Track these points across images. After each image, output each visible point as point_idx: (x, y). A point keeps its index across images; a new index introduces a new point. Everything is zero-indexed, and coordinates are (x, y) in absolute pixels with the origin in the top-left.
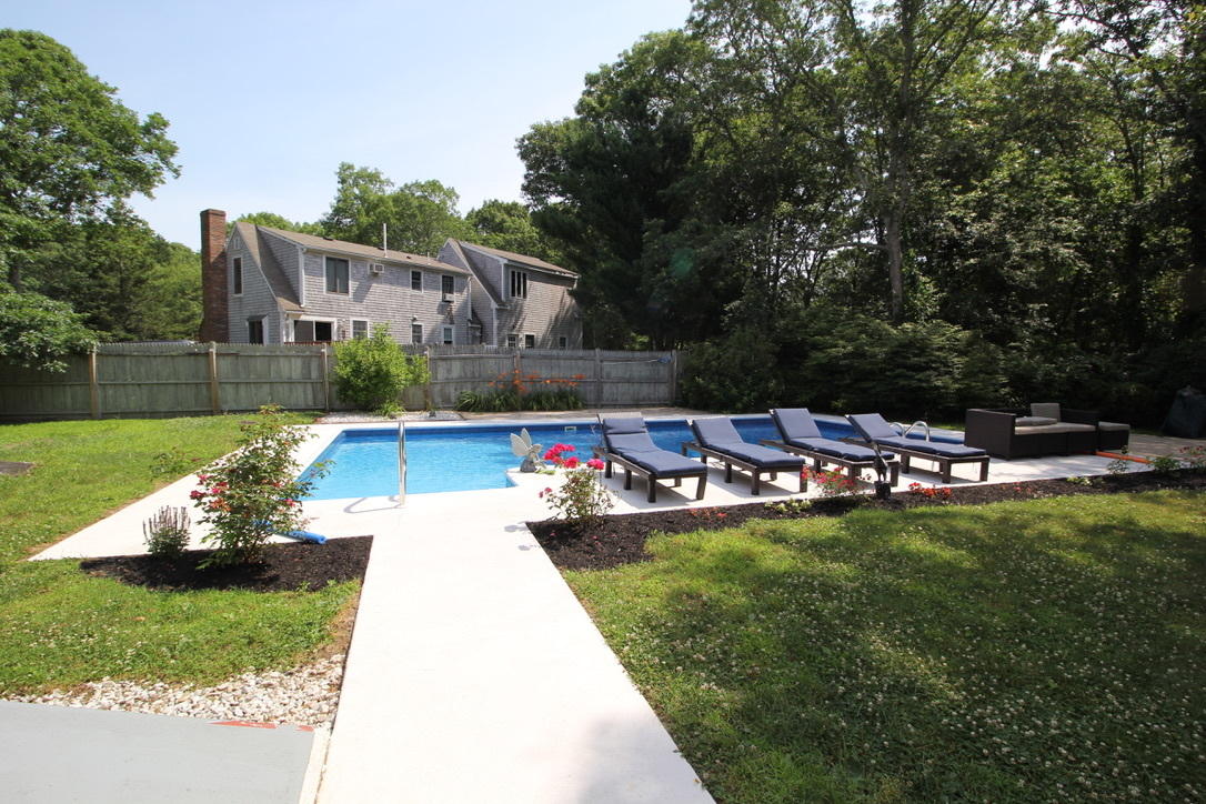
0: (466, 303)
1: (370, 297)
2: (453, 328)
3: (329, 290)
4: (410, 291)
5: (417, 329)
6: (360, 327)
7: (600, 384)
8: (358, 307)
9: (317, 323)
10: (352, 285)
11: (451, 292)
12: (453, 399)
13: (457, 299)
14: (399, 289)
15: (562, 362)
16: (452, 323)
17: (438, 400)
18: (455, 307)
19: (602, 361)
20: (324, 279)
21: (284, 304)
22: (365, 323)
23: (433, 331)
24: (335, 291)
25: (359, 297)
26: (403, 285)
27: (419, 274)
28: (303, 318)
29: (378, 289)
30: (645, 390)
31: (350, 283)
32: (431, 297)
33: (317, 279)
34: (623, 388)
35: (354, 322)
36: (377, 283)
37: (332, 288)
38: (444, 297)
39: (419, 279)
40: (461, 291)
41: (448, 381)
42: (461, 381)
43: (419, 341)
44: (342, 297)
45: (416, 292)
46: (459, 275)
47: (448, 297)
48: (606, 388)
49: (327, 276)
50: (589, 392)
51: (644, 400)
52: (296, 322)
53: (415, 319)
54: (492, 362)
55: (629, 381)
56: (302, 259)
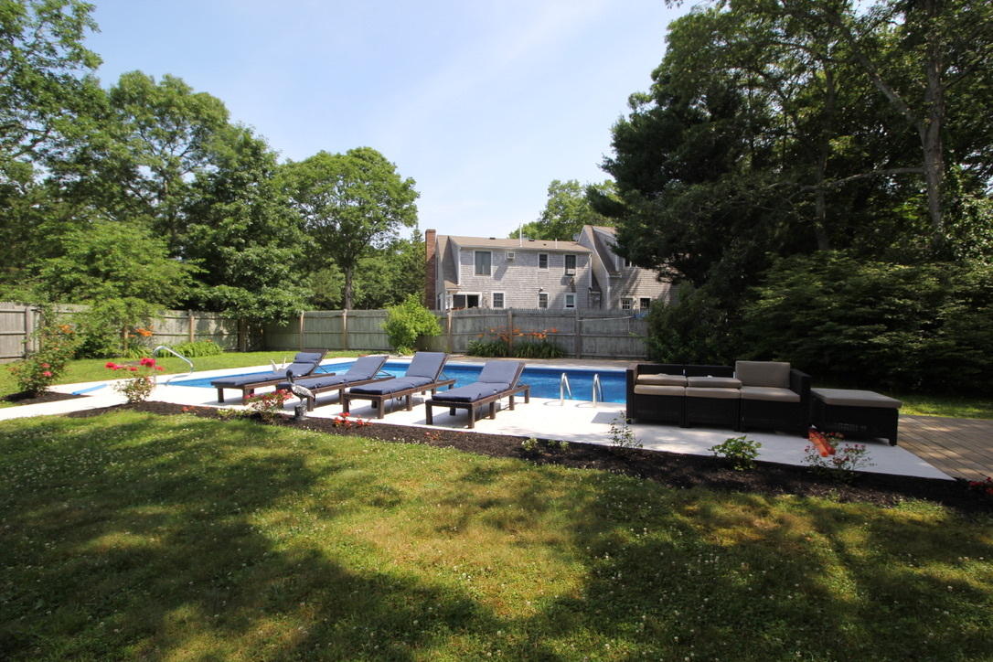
0: (587, 274)
1: (506, 276)
2: (575, 295)
3: (477, 273)
4: (538, 269)
5: (543, 297)
6: (498, 299)
7: (579, 339)
8: (498, 283)
9: (469, 296)
10: (493, 269)
11: (574, 267)
12: (466, 346)
13: (578, 272)
14: (529, 269)
15: (547, 319)
16: (574, 291)
17: (457, 347)
18: (576, 278)
19: (582, 318)
20: (474, 266)
21: (448, 284)
22: (502, 294)
23: (557, 299)
24: (481, 274)
25: (498, 277)
26: (532, 265)
27: (546, 256)
28: (459, 293)
29: (511, 270)
30: (622, 344)
31: (492, 267)
32: (556, 273)
33: (469, 267)
34: (601, 341)
35: (495, 294)
36: (512, 265)
37: (479, 272)
38: (566, 272)
39: (546, 260)
40: (582, 266)
41: (463, 335)
42: (472, 335)
43: (545, 306)
44: (487, 277)
45: (543, 270)
46: (580, 253)
47: (570, 271)
48: (585, 341)
49: (476, 264)
50: (570, 345)
51: (621, 353)
52: (455, 296)
53: (541, 290)
54: (493, 319)
55: (608, 335)
56: (459, 254)
